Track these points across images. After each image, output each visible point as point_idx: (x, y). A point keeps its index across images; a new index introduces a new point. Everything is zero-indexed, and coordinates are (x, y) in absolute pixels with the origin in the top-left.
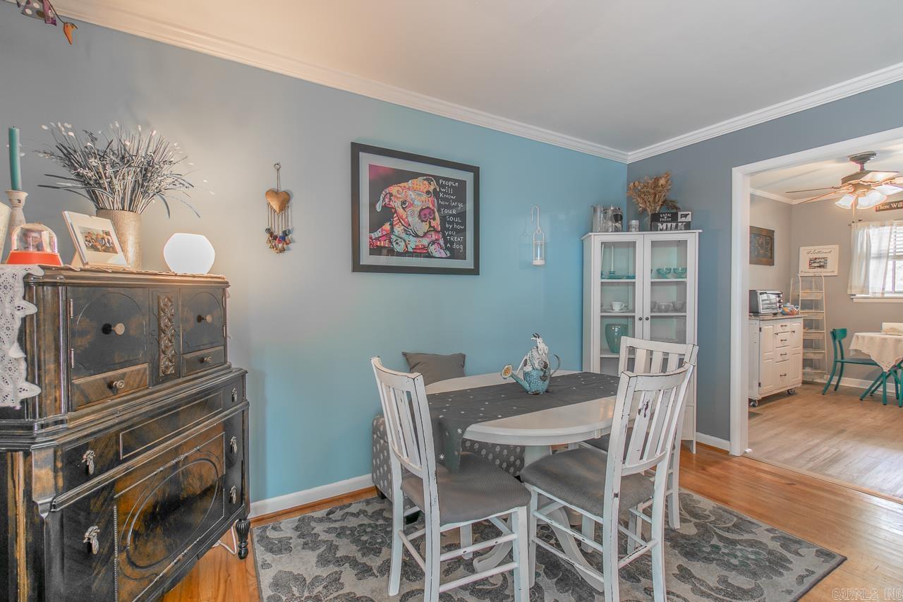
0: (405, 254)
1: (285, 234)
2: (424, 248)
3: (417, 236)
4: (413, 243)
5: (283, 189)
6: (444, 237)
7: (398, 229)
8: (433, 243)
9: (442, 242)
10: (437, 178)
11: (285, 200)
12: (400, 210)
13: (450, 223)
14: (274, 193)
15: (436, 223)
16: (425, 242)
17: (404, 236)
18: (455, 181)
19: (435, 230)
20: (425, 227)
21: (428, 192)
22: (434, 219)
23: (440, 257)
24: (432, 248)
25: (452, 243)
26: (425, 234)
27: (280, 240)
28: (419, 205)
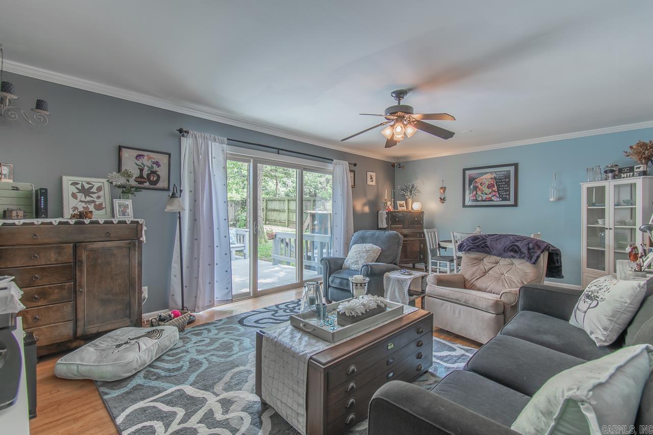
0: (482, 201)
1: (444, 198)
2: (489, 198)
3: (486, 194)
4: (485, 197)
5: (444, 186)
6: (499, 193)
7: (479, 193)
8: (494, 196)
9: (498, 195)
10: (495, 172)
11: (444, 189)
12: (480, 186)
13: (501, 188)
14: (441, 188)
15: (495, 188)
16: (490, 196)
17: (481, 195)
18: (504, 171)
19: (494, 191)
20: (490, 190)
21: (491, 178)
22: (494, 187)
23: (496, 200)
24: (493, 198)
25: (502, 195)
26: (490, 193)
27: (443, 200)
28: (487, 183)
